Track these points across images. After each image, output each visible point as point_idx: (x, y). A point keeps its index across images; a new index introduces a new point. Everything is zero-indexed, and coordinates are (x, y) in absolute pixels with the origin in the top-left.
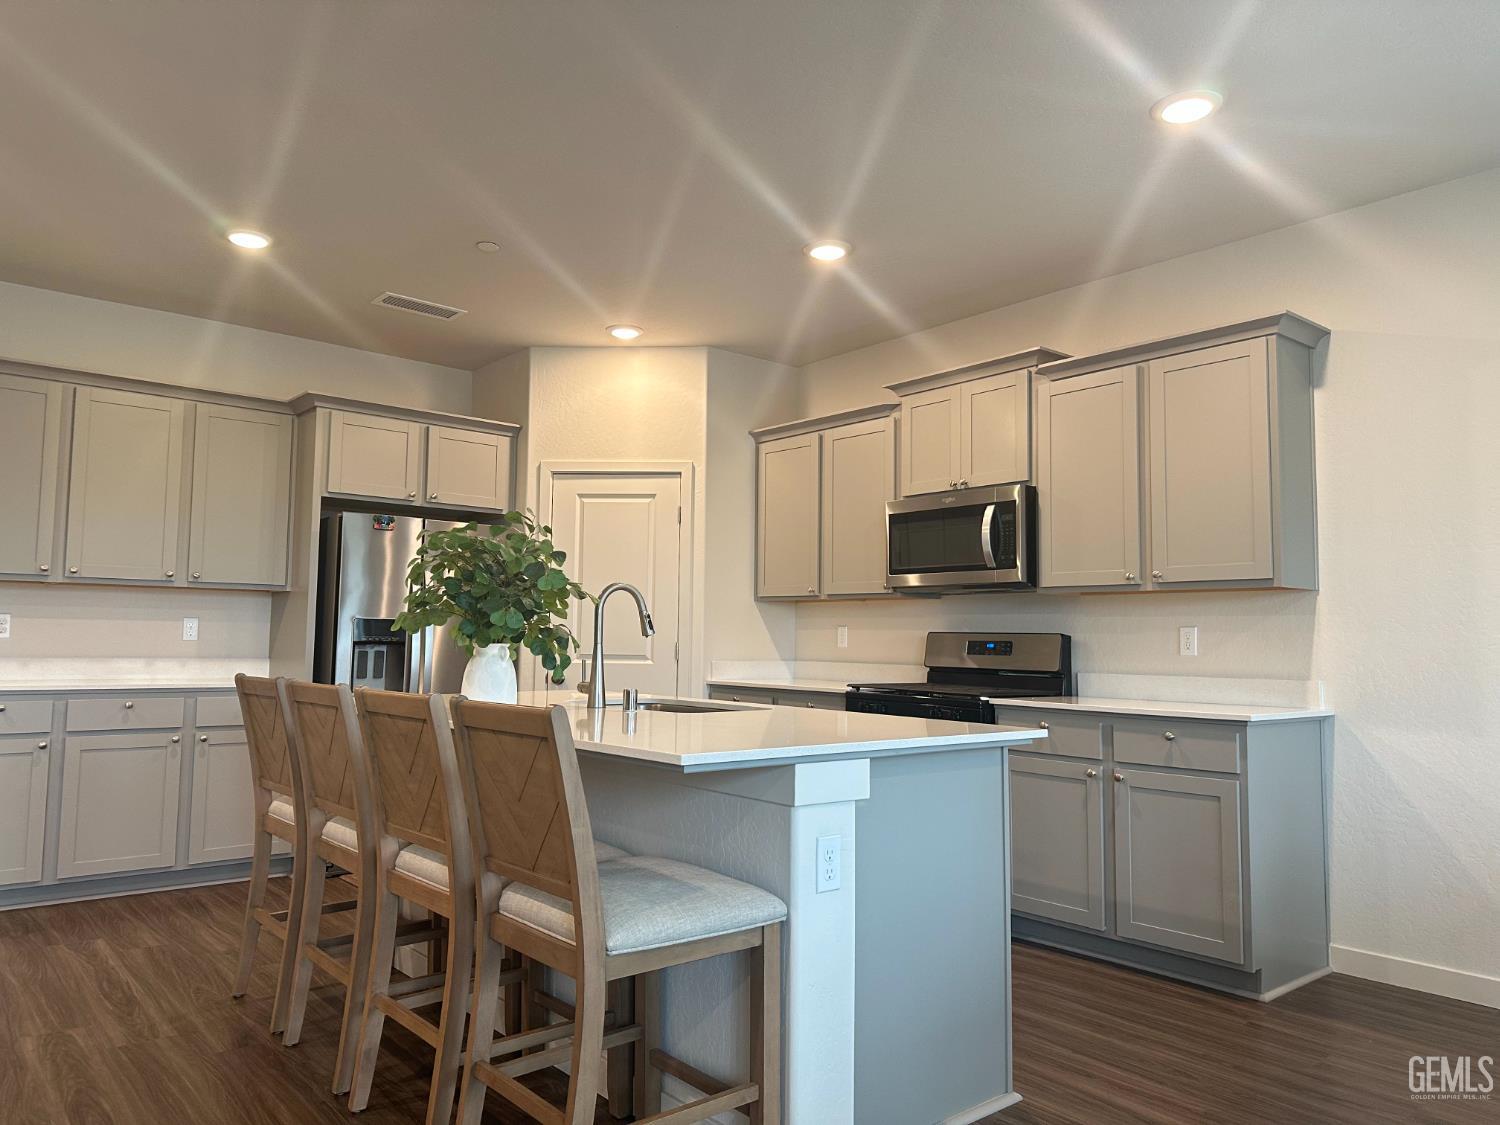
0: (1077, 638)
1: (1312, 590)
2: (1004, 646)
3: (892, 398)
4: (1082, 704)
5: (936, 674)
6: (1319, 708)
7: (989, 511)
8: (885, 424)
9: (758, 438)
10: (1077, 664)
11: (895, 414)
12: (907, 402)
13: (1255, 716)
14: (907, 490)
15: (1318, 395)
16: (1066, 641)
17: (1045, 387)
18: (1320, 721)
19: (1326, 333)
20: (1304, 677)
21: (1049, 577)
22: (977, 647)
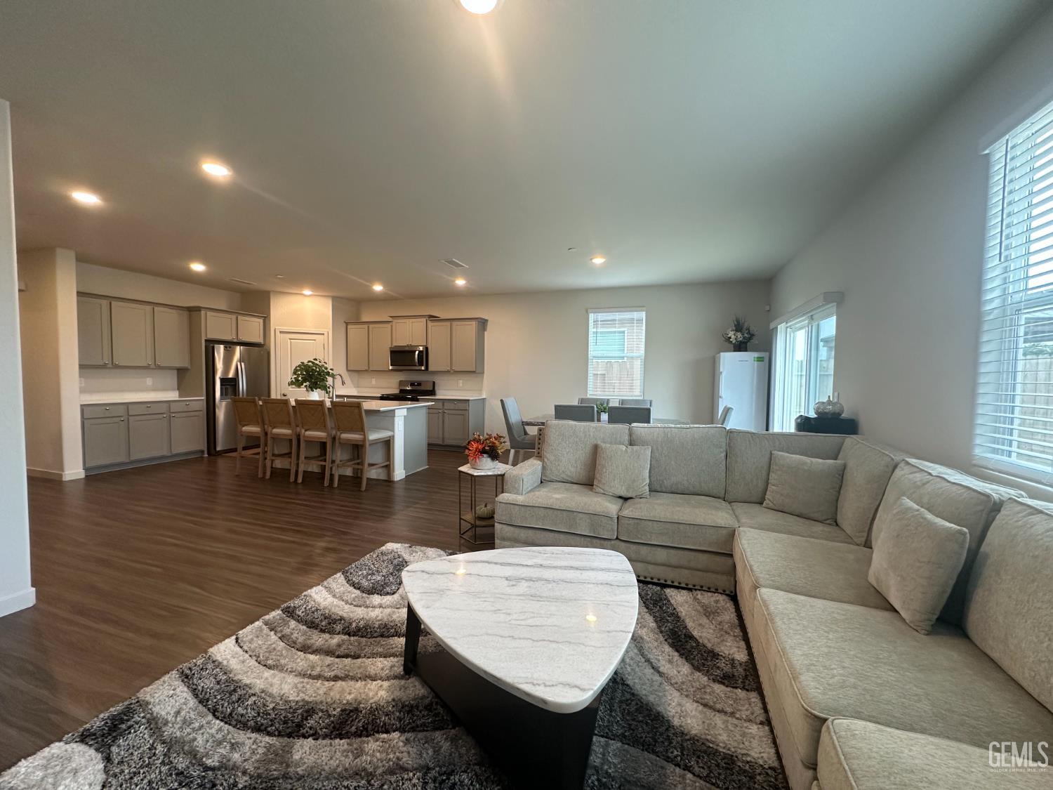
0: (436, 382)
1: (483, 373)
2: (419, 384)
3: (390, 319)
4: (437, 397)
5: (401, 391)
6: (484, 397)
7: (417, 352)
8: (389, 326)
9: (347, 324)
10: (436, 388)
11: (391, 324)
12: (395, 321)
13: (471, 399)
14: (395, 344)
15: (486, 333)
16: (434, 383)
17: (430, 324)
18: (484, 399)
19: (487, 321)
20: (481, 390)
21: (431, 368)
22: (412, 384)
